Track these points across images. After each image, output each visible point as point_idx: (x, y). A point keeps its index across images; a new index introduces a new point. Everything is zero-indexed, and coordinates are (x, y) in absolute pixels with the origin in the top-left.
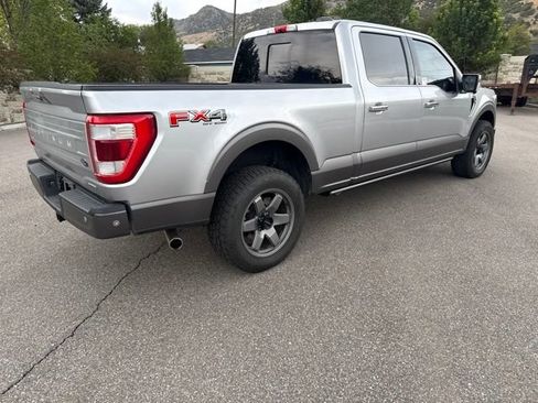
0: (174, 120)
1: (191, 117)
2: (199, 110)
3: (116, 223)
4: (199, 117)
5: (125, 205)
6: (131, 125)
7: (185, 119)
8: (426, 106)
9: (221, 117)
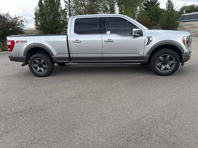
0: (17, 42)
1: (20, 41)
2: (21, 40)
6: (10, 43)
7: (19, 42)
8: (105, 42)
9: (26, 42)
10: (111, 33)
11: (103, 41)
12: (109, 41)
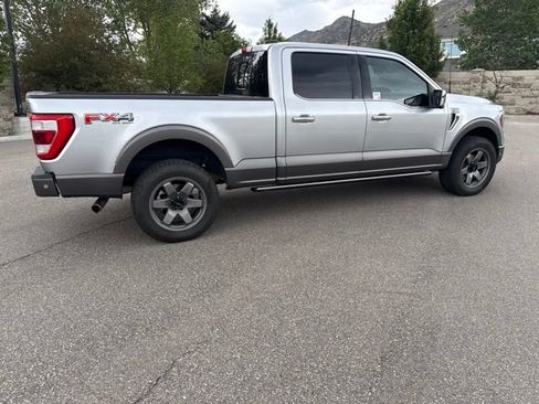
0: (88, 120)
1: (103, 117)
2: (110, 113)
3: (46, 186)
4: (108, 118)
5: (53, 175)
6: (55, 122)
7: (97, 119)
8: (373, 119)
9: (128, 119)
10: (383, 97)
11: (370, 119)
12: (382, 118)
